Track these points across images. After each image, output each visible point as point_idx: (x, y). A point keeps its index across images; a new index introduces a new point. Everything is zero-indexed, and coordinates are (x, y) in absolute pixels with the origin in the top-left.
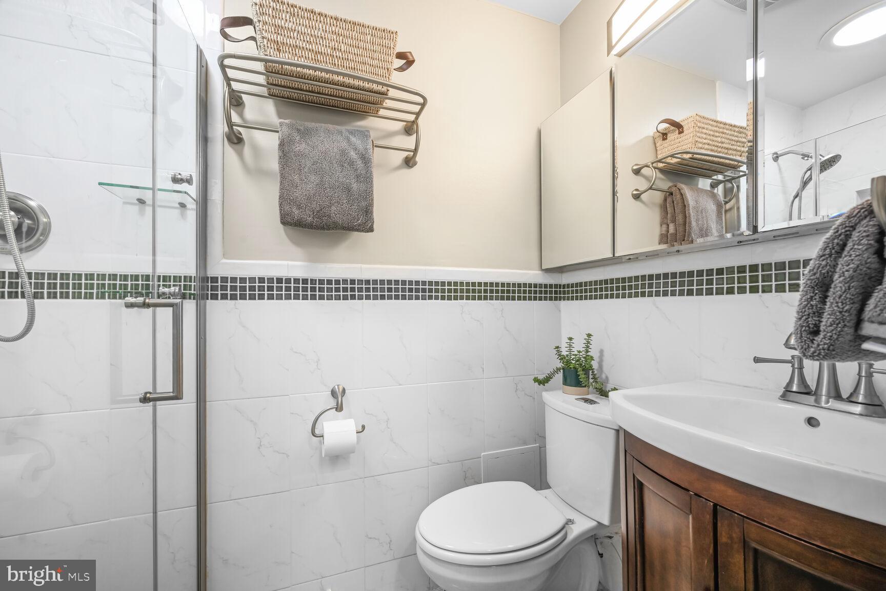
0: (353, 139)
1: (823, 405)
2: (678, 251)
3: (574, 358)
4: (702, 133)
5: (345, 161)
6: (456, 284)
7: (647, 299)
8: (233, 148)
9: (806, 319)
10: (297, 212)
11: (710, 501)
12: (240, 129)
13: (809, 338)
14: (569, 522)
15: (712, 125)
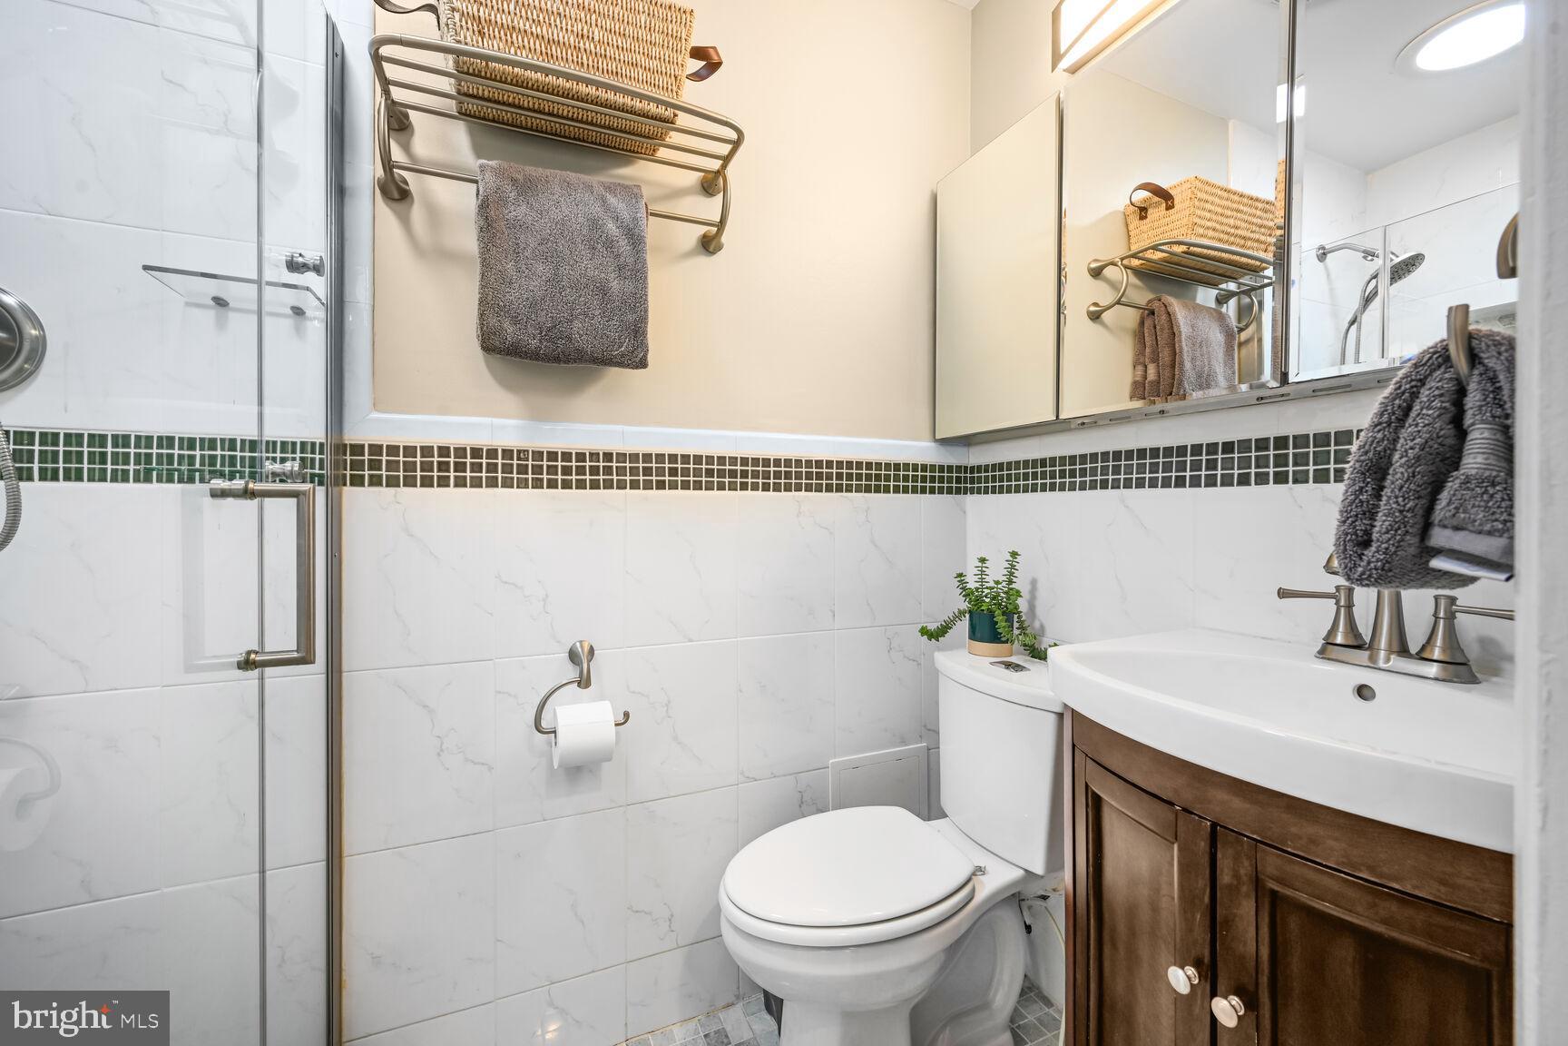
0: (612, 200)
1: (1381, 664)
2: (1162, 412)
3: (988, 594)
4: (1204, 209)
5: (596, 239)
6: (788, 462)
7: (1110, 492)
8: (390, 208)
9: (1353, 522)
10: (510, 329)
11: (1207, 820)
12: (405, 174)
13: (1356, 552)
14: (979, 871)
15: (1221, 198)
